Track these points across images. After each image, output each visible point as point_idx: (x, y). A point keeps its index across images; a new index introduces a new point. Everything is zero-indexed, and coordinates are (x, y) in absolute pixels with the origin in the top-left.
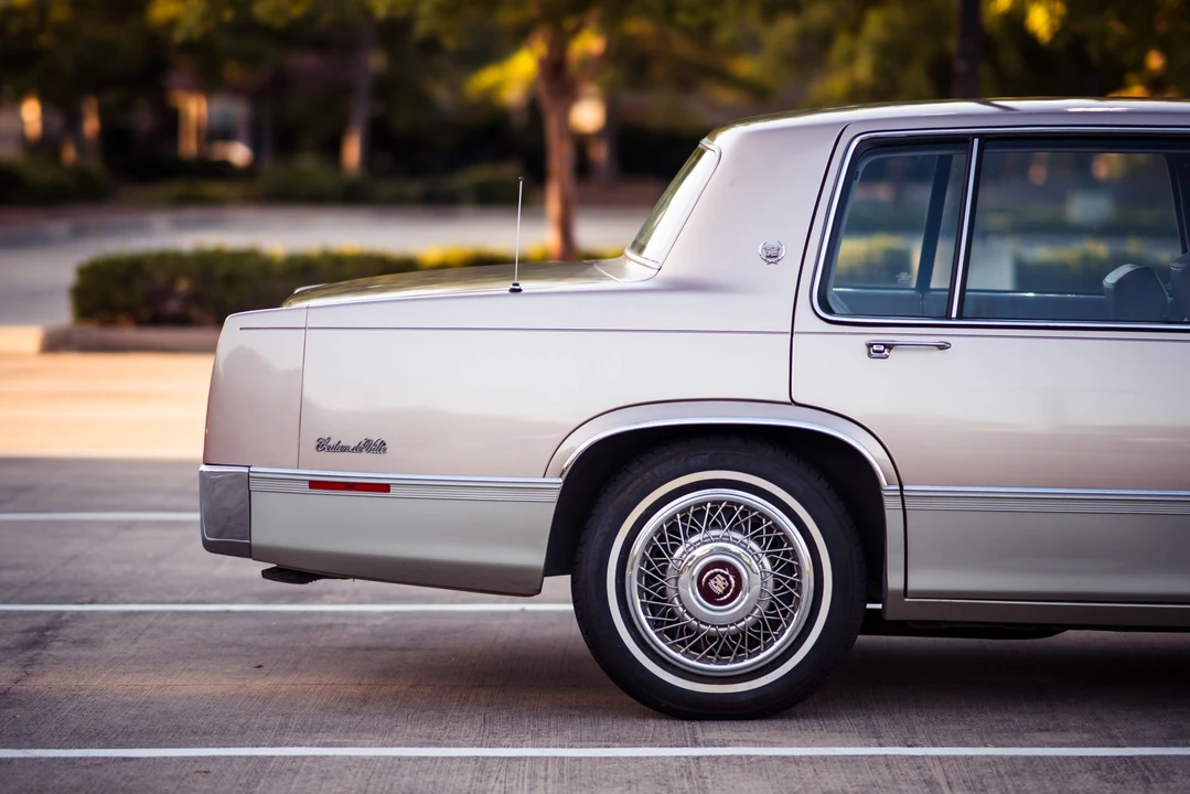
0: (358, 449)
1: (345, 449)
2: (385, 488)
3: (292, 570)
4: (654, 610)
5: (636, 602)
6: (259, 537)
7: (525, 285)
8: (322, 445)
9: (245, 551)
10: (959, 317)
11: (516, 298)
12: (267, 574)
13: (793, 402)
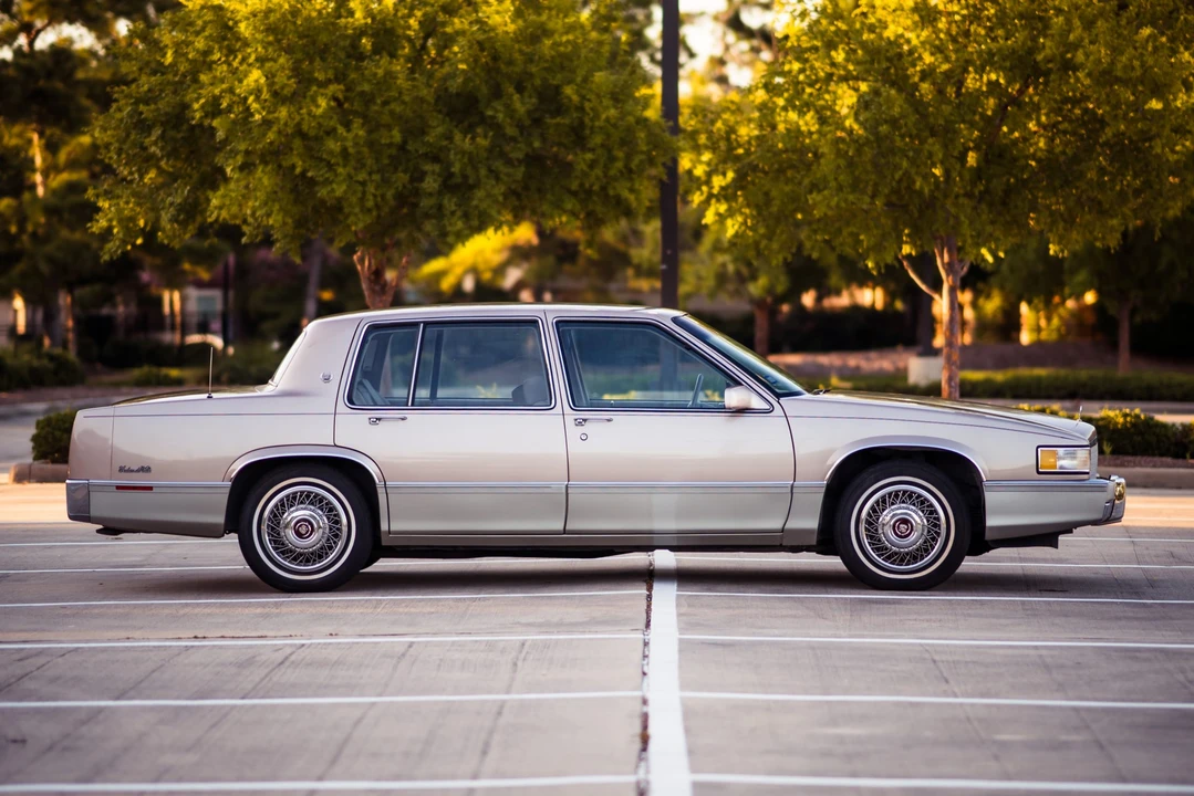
0: (138, 471)
1: (132, 471)
2: (150, 488)
3: (112, 529)
4: (275, 542)
5: (267, 538)
6: (94, 512)
7: (214, 395)
8: (122, 469)
9: (88, 519)
10: (412, 405)
11: (210, 400)
12: (98, 531)
13: (335, 445)
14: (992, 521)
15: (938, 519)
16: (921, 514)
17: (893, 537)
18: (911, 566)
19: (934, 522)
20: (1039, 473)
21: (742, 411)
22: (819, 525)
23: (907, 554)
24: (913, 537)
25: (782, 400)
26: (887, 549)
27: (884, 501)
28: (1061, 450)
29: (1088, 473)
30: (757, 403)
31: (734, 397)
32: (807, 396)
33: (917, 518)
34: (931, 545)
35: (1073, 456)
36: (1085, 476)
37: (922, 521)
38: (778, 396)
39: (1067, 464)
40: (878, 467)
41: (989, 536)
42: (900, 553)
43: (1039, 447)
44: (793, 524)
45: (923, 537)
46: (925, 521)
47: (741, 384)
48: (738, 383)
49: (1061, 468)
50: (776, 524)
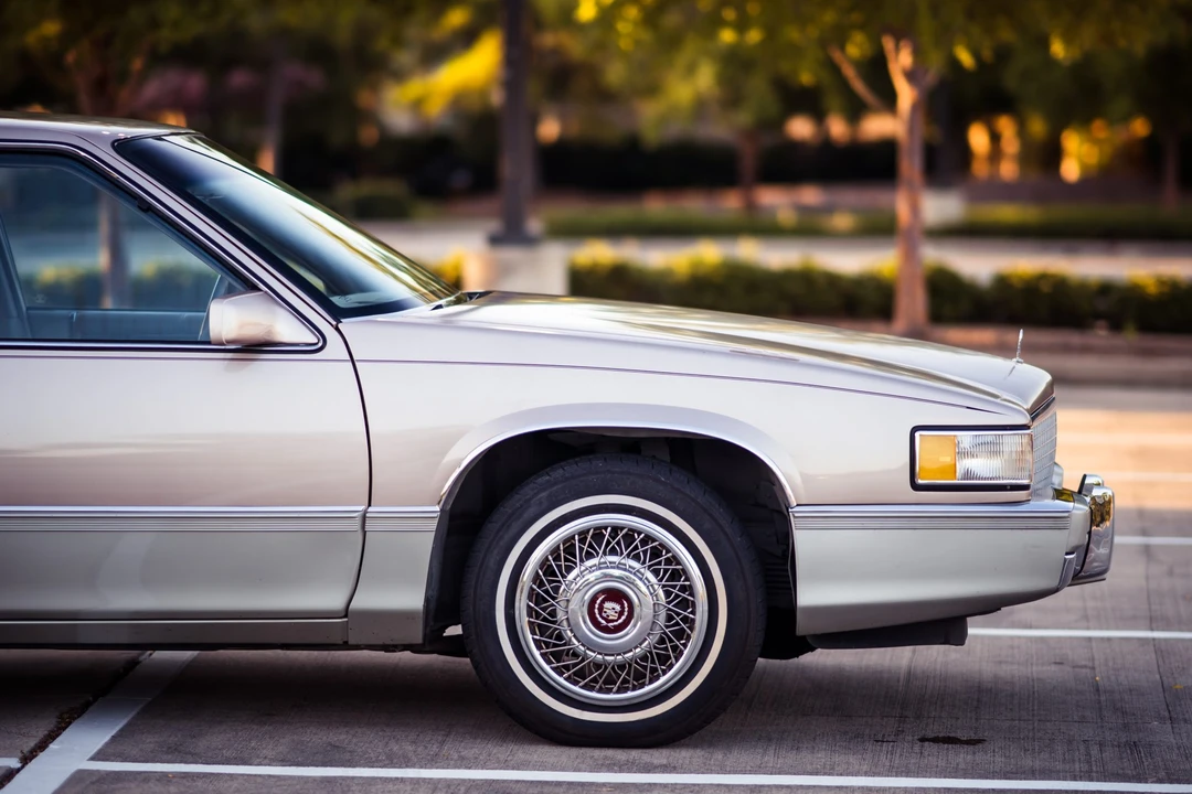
14: (810, 595)
15: (690, 589)
16: (653, 579)
17: (587, 628)
18: (630, 694)
19: (681, 600)
20: (916, 487)
21: (253, 348)
22: (427, 600)
23: (622, 667)
24: (631, 632)
25: (347, 325)
26: (576, 655)
27: (570, 550)
28: (966, 438)
29: (1025, 487)
30: (288, 330)
31: (228, 318)
32: (423, 311)
33: (647, 590)
34: (675, 648)
35: (994, 450)
36: (1021, 495)
37: (654, 594)
38: (338, 314)
39: (984, 467)
40: (558, 473)
41: (803, 627)
42: (605, 665)
43: (916, 429)
44: (366, 600)
45: (657, 632)
46: (661, 593)
47: (255, 288)
48: (249, 285)
49: (968, 475)
50: (332, 599)
